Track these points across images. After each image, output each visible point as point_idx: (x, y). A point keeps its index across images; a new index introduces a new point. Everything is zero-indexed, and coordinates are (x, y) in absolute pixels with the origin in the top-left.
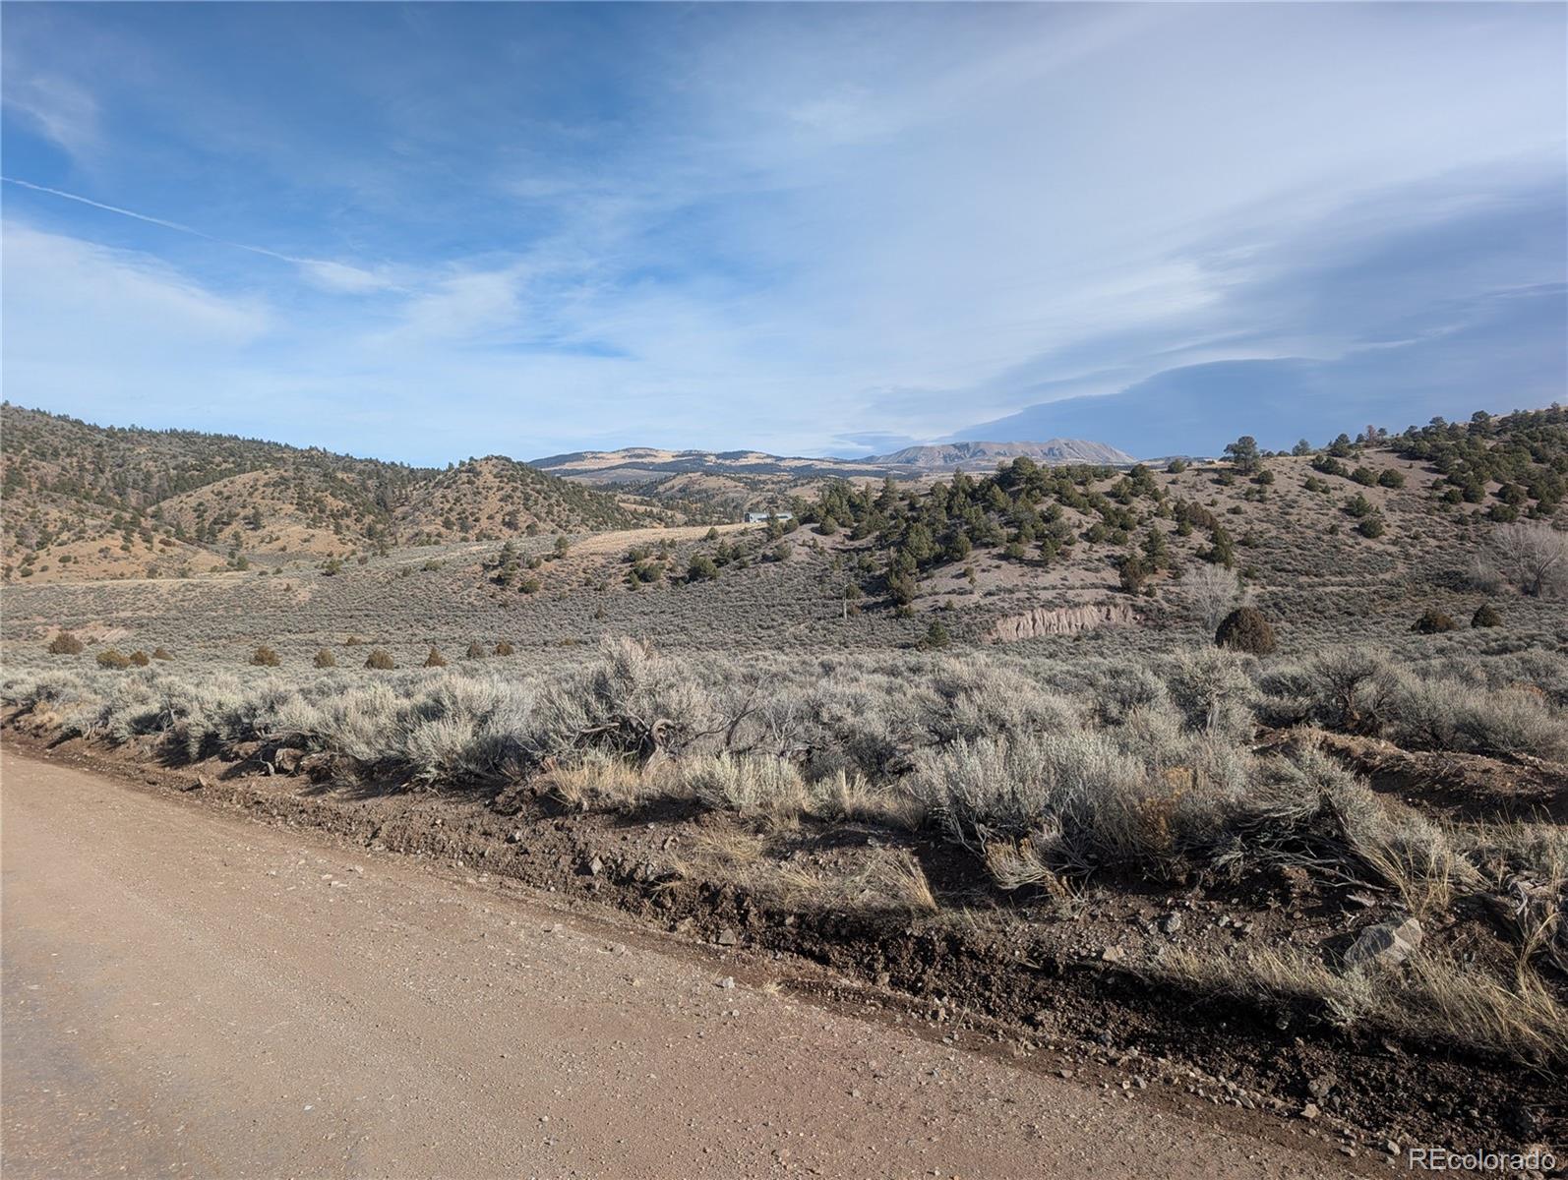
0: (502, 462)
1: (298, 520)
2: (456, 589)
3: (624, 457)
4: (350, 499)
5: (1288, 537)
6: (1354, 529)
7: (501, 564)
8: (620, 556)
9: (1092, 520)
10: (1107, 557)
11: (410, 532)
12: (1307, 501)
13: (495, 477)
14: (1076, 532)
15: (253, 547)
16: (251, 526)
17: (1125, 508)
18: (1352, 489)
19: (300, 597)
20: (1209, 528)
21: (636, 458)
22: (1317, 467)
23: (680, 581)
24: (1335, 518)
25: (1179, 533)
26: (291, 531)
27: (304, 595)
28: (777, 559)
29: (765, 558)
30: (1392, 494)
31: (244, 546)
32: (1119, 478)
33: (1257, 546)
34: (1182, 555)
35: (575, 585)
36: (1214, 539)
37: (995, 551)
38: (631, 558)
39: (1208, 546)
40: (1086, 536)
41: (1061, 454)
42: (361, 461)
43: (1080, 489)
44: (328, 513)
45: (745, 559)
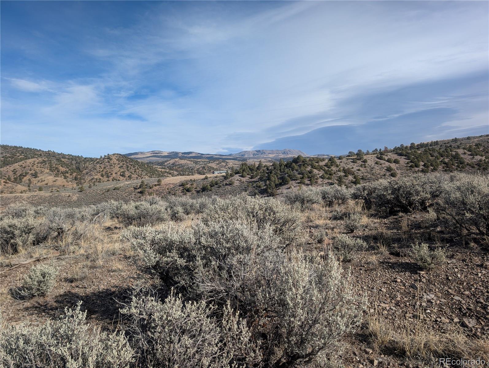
0: (119, 155)
1: (51, 175)
2: (126, 195)
3: (151, 154)
4: (68, 168)
5: (374, 177)
6: (390, 175)
7: (140, 187)
8: (178, 184)
9: (321, 173)
10: (328, 183)
11: (90, 178)
12: (377, 167)
13: (117, 160)
14: (318, 176)
15: (36, 184)
16: (34, 177)
17: (330, 169)
18: (387, 164)
19: (74, 199)
20: (353, 175)
21: (155, 154)
22: (378, 158)
23: (200, 192)
24: (384, 172)
25: (345, 176)
26: (49, 179)
27: (75, 198)
28: (230, 184)
29: (226, 184)
30: (397, 165)
31: (32, 183)
32: (326, 161)
33: (366, 180)
34: (347, 182)
35: (165, 193)
36: (355, 178)
37: (297, 181)
38: (182, 185)
39: (354, 180)
40: (321, 177)
41: (287, 154)
42: (67, 155)
43: (317, 164)
44: (60, 172)
45: (220, 184)
